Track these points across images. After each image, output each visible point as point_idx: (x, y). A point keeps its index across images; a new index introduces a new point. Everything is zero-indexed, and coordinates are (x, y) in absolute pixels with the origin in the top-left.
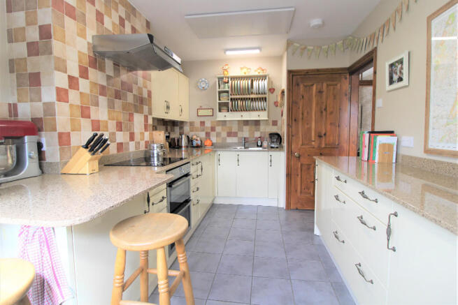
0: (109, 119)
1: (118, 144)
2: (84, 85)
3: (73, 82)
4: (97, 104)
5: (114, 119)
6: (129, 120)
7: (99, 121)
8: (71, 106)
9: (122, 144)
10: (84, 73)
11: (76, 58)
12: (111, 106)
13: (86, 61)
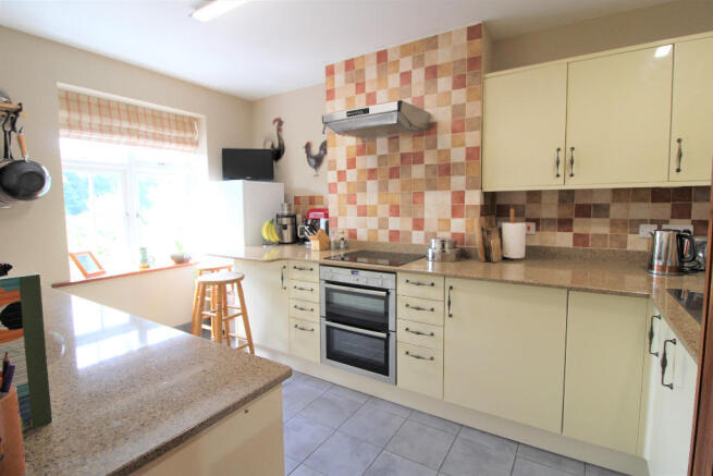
0: (379, 203)
1: (391, 231)
2: (352, 175)
3: (341, 175)
4: (364, 190)
5: (386, 203)
6: (414, 202)
7: (365, 207)
8: (339, 196)
9: (397, 232)
10: (351, 164)
11: (344, 154)
12: (383, 188)
13: (354, 150)
